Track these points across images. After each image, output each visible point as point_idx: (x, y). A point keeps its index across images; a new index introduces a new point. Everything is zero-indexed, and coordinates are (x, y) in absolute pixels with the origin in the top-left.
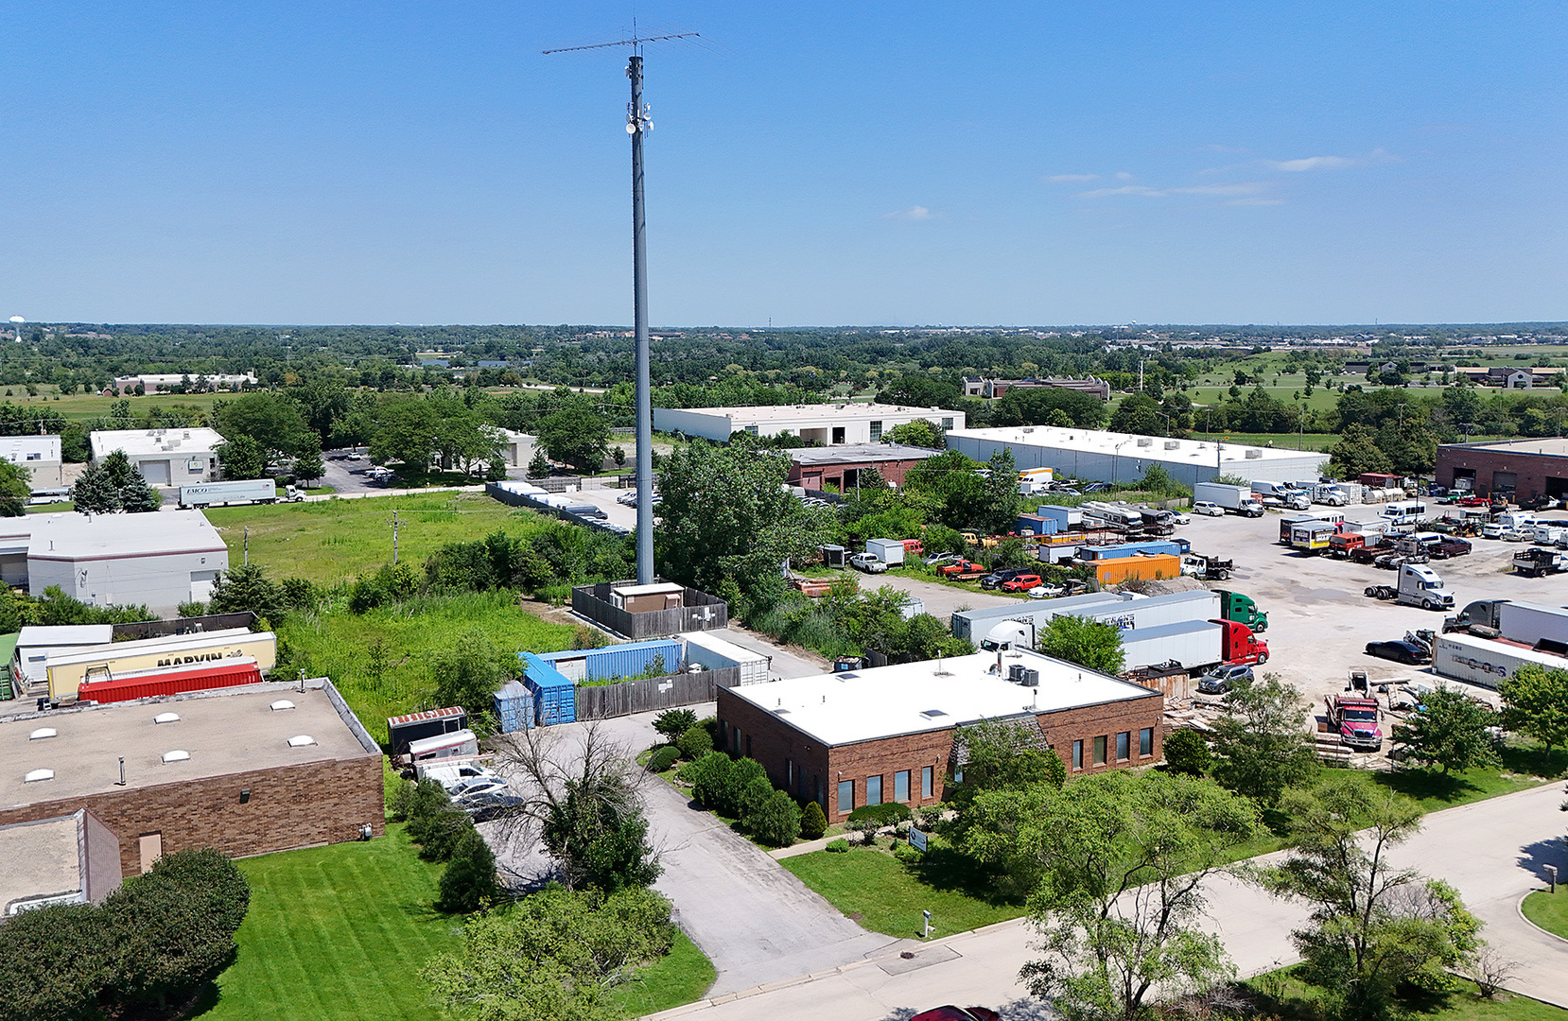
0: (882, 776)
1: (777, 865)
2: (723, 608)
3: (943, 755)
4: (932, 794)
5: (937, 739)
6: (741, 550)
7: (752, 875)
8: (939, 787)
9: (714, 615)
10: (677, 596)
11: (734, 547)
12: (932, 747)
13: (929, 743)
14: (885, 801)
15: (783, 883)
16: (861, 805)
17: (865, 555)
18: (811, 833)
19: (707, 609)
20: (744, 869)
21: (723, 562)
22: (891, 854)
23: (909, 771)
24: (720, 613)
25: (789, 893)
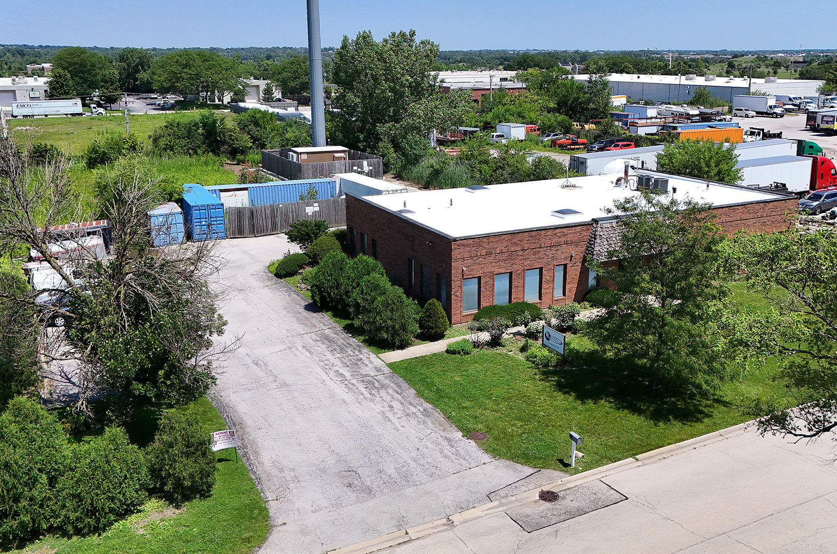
0: (511, 273)
1: (387, 370)
3: (577, 252)
4: (564, 294)
5: (571, 236)
7: (354, 381)
8: (572, 287)
9: (371, 168)
10: (342, 155)
12: (566, 243)
13: (563, 239)
14: (514, 301)
15: (391, 391)
16: (488, 304)
17: (495, 134)
18: (431, 334)
19: (365, 163)
20: (347, 374)
22: (521, 357)
23: (541, 269)
25: (395, 404)
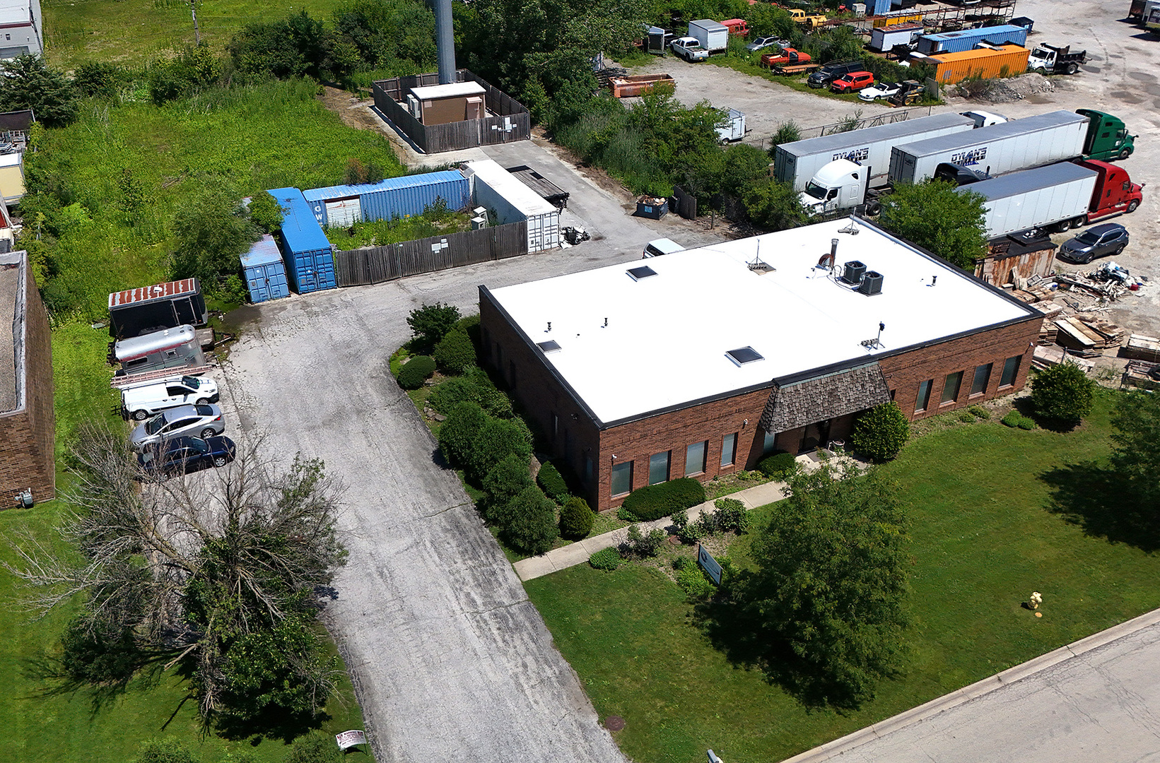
0: (670, 452)
1: (523, 596)
2: (525, 118)
3: (751, 420)
4: (733, 462)
5: (744, 402)
6: (548, 47)
7: (486, 615)
8: (744, 454)
9: (515, 126)
10: (477, 99)
11: (541, 42)
12: (739, 411)
13: (735, 408)
14: (671, 478)
15: (526, 637)
17: (686, 40)
18: (572, 532)
19: (507, 120)
20: (479, 601)
21: (529, 59)
22: (672, 577)
23: (706, 443)
24: (522, 123)
25: (529, 660)
